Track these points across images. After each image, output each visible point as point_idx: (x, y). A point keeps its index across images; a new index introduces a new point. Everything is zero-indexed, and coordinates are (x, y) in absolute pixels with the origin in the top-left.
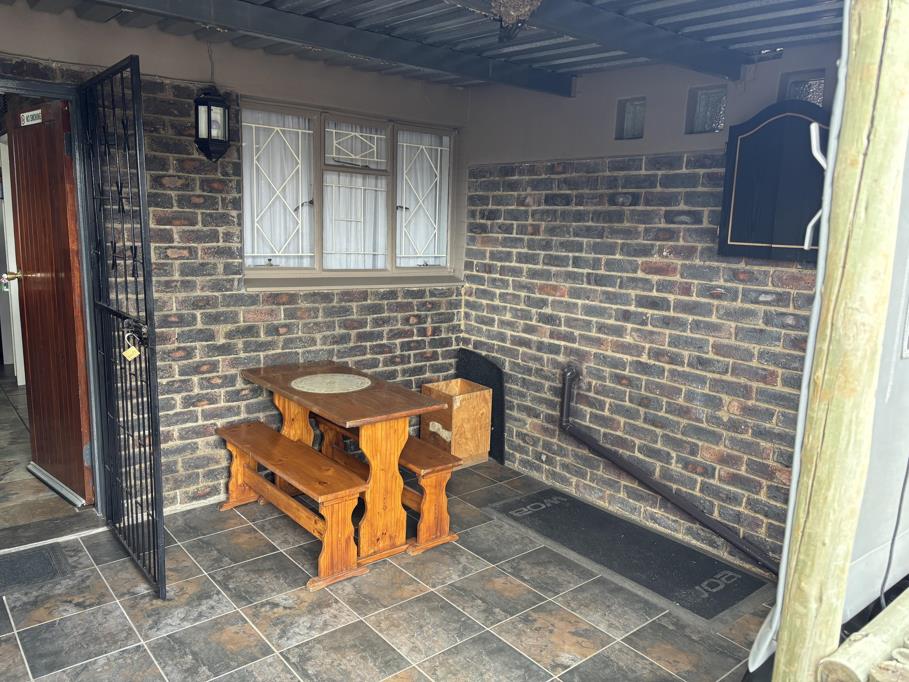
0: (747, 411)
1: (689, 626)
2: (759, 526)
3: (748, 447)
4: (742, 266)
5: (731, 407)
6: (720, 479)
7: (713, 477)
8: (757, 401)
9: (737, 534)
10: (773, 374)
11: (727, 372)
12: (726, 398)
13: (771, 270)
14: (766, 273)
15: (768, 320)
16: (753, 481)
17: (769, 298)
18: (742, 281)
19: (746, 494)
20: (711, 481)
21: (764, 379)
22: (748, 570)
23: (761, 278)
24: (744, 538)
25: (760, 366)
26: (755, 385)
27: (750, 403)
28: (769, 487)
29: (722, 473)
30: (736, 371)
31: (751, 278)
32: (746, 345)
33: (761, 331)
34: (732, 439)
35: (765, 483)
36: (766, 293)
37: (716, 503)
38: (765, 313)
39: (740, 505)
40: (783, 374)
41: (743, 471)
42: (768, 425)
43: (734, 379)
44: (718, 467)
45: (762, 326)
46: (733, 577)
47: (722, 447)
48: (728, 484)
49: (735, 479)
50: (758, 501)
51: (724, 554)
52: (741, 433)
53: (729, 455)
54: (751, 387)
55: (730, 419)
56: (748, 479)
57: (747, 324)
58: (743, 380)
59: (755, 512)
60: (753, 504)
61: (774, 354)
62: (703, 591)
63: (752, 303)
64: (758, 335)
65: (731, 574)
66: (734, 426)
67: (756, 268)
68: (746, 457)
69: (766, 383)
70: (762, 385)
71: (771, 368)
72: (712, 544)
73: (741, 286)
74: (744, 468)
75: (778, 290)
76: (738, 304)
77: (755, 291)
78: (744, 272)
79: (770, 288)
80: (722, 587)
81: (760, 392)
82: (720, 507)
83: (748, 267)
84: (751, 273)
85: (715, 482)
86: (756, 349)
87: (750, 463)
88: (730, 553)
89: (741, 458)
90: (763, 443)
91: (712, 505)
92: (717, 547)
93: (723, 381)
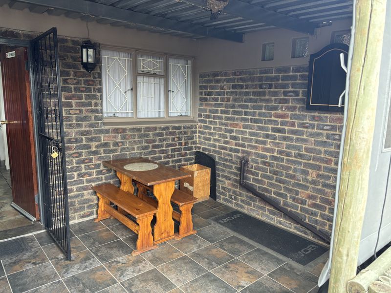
0: (319, 176)
1: (296, 268)
2: (325, 225)
3: (320, 191)
4: (316, 114)
5: (313, 175)
6: (309, 205)
7: (305, 204)
8: (324, 171)
9: (316, 229)
10: (330, 160)
11: (311, 159)
12: (310, 171)
13: (329, 115)
14: (327, 117)
15: (328, 137)
16: (323, 206)
17: (328, 128)
18: (317, 121)
19: (320, 211)
20: (305, 206)
21: (326, 162)
22: (321, 244)
23: (324, 119)
24: (319, 230)
25: (325, 157)
26: (323, 165)
27: (321, 173)
28: (329, 208)
29: (309, 203)
30: (314, 159)
31: (320, 119)
32: (319, 148)
33: (325, 142)
34: (313, 188)
35: (327, 206)
36: (327, 125)
37: (307, 215)
38: (327, 134)
39: (317, 216)
40: (334, 160)
41: (318, 202)
42: (328, 182)
43: (314, 163)
44: (308, 200)
45: (326, 140)
46: (314, 247)
47: (309, 192)
48: (312, 207)
49: (315, 205)
50: (324, 215)
51: (310, 237)
52: (317, 186)
53: (312, 195)
54: (321, 166)
55: (312, 179)
56: (320, 205)
57: (319, 139)
58: (317, 163)
59: (324, 219)
60: (322, 216)
61: (331, 152)
62: (302, 253)
63: (321, 130)
64: (324, 144)
65: (313, 246)
66: (314, 182)
67: (322, 115)
68: (319, 196)
69: (327, 164)
70: (325, 165)
71: (330, 158)
72: (305, 233)
73: (316, 123)
74: (318, 201)
75: (332, 124)
76: (315, 130)
77: (323, 125)
78: (318, 117)
79: (328, 123)
80: (310, 251)
81: (325, 168)
82: (308, 217)
83: (319, 115)
84: (320, 117)
85: (306, 207)
86: (323, 149)
87: (321, 199)
88: (313, 237)
89: (317, 196)
90: (326, 190)
91: (305, 216)
92: (307, 235)
93: (309, 163)
